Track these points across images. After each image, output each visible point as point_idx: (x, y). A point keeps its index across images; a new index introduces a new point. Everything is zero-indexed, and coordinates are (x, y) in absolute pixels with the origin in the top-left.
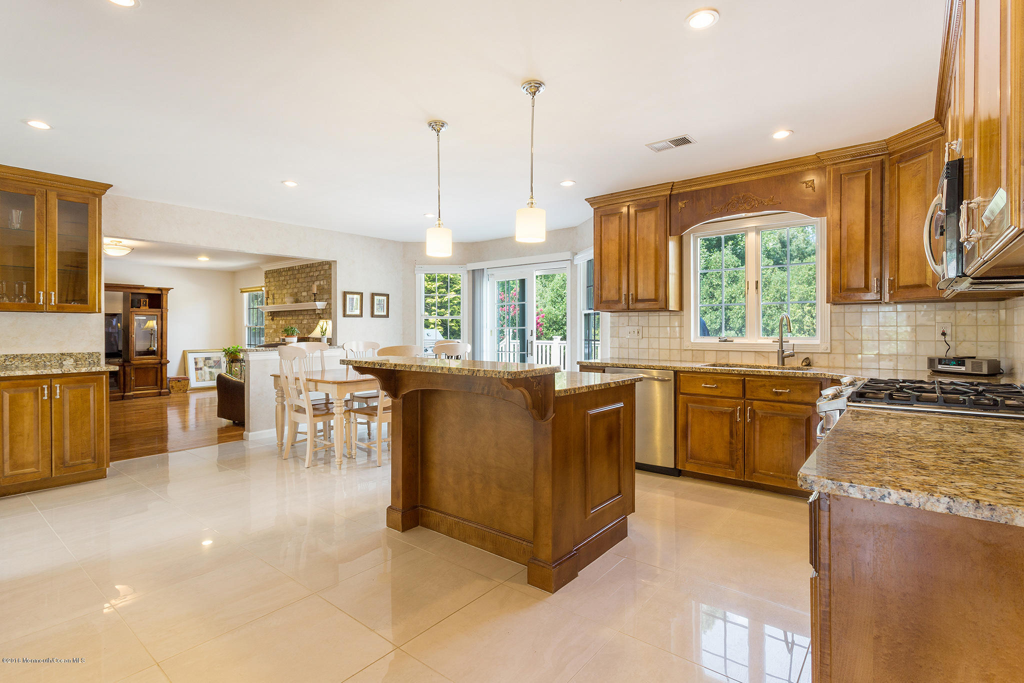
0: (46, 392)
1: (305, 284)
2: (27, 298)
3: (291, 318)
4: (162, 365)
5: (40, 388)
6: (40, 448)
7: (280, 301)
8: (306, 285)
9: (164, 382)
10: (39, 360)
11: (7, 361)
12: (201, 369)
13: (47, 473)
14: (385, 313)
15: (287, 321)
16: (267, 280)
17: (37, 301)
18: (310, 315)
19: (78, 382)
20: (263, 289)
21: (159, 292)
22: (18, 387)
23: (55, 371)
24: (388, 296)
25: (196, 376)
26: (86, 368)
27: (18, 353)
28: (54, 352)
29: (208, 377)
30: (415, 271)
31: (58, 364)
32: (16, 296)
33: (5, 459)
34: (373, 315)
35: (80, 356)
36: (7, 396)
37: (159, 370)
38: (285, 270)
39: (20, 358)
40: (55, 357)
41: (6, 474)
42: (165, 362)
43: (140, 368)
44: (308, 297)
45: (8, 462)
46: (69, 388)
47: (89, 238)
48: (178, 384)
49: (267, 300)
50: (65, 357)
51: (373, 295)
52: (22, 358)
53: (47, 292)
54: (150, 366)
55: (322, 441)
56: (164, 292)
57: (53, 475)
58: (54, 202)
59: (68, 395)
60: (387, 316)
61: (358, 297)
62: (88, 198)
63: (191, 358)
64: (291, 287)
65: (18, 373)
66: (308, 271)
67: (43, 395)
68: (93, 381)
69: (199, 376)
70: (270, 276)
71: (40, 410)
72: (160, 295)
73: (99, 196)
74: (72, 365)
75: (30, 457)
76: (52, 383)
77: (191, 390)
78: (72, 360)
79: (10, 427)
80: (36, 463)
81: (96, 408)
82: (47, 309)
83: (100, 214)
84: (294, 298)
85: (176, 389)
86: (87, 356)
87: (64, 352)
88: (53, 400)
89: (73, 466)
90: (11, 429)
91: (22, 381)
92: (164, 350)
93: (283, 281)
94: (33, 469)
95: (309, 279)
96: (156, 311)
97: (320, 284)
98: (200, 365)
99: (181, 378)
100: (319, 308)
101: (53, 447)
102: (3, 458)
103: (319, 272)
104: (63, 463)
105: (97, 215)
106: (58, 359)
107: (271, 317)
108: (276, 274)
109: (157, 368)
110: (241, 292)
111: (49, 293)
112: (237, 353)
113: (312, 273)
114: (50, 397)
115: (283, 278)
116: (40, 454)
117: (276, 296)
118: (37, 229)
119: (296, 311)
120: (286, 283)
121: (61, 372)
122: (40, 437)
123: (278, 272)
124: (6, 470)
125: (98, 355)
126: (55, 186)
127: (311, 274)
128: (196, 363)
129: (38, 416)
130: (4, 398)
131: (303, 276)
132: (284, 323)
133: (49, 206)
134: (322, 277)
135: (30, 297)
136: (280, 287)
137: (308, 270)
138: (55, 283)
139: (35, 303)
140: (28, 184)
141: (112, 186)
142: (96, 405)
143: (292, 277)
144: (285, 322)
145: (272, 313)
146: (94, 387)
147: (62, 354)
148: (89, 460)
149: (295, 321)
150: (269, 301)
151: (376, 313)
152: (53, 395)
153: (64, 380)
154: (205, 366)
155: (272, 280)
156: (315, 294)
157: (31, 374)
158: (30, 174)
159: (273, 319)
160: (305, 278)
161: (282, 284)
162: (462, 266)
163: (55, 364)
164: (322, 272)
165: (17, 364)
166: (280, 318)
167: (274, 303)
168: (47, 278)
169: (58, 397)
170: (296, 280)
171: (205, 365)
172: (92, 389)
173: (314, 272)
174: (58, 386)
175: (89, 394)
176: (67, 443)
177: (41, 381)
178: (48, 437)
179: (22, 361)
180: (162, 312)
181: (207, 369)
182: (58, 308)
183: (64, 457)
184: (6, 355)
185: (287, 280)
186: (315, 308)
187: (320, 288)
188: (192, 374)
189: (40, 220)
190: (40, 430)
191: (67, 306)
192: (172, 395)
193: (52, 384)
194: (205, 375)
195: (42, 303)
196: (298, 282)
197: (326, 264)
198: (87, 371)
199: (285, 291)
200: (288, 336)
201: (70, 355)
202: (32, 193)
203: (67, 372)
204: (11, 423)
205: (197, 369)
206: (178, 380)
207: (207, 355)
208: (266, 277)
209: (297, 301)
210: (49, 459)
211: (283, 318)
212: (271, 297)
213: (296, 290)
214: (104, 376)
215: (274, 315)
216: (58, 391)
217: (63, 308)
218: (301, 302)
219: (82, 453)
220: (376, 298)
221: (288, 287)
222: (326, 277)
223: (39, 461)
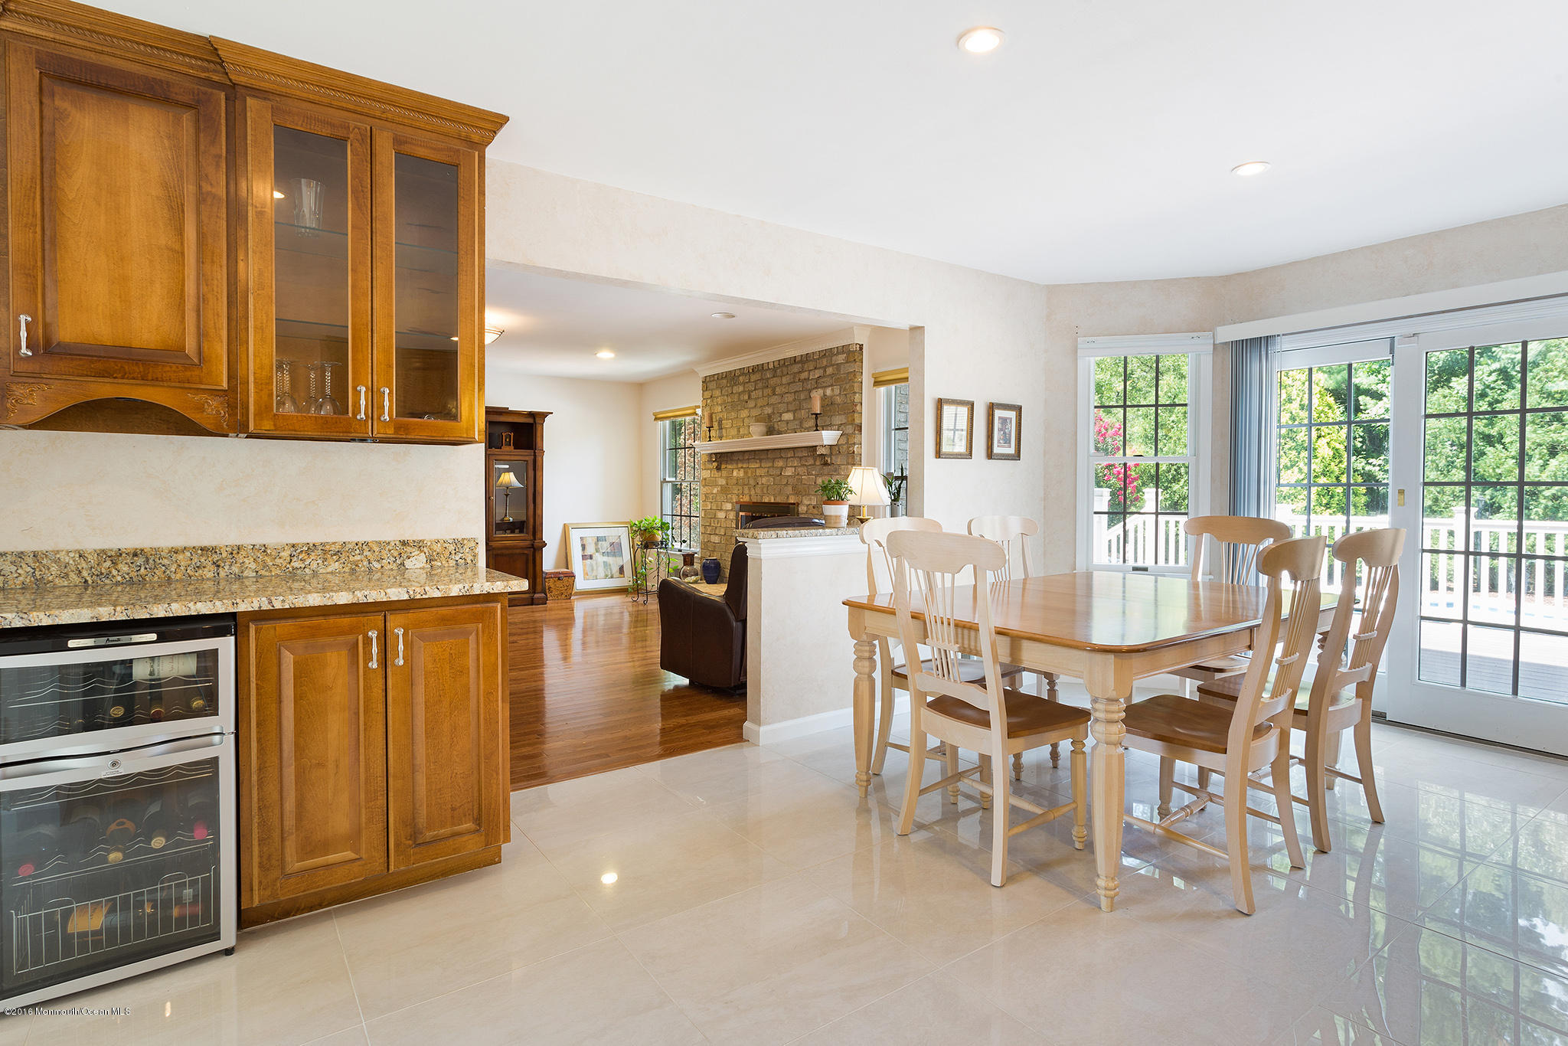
0: (375, 650)
1: (789, 398)
2: (334, 406)
3: (758, 465)
4: (535, 550)
5: (360, 637)
6: (363, 796)
7: (734, 432)
8: (791, 399)
9: (539, 580)
10: (358, 558)
11: (295, 559)
12: (591, 557)
13: (378, 865)
14: (1012, 450)
15: (750, 472)
16: (708, 394)
17: (353, 413)
18: (801, 458)
19: (444, 620)
20: (699, 411)
21: (530, 420)
22: (313, 636)
23: (396, 594)
24: (1018, 409)
25: (584, 570)
26: (461, 586)
27: (318, 540)
28: (388, 539)
29: (601, 572)
30: (1079, 351)
31: (394, 566)
32: (311, 400)
33: (286, 828)
34: (990, 455)
35: (438, 548)
36: (288, 659)
37: (531, 558)
38: (746, 371)
39: (320, 552)
40: (390, 551)
41: (289, 869)
42: (540, 545)
43: (502, 555)
44: (797, 422)
45: (293, 837)
46: (422, 638)
47: (461, 253)
48: (559, 584)
49: (710, 431)
50: (409, 549)
51: (991, 408)
52: (325, 552)
53: (375, 390)
54: (518, 551)
55: (974, 784)
56: (538, 420)
57: (392, 867)
58: (387, 157)
59: (424, 656)
60: (1017, 456)
61: (963, 411)
62: (458, 150)
63: (575, 537)
64: (759, 405)
65: (314, 600)
66: (796, 370)
67: (368, 657)
68: (478, 617)
69: (588, 569)
70: (712, 385)
71: (362, 696)
72: (532, 424)
73: (481, 146)
74: (423, 568)
75: (340, 822)
76: (388, 624)
77: (577, 594)
78: (423, 557)
79: (297, 745)
80: (353, 839)
81: (482, 687)
82: (375, 432)
83: (482, 193)
84: (766, 426)
85: (555, 592)
86: (451, 548)
87: (407, 536)
88: (389, 670)
89: (436, 840)
90: (299, 749)
91: (321, 621)
92: (538, 523)
93: (739, 394)
94: (349, 855)
95: (798, 387)
96: (525, 455)
97: (825, 395)
98: (590, 550)
99: (562, 573)
100: (825, 443)
101: (391, 794)
102: (282, 825)
103: (822, 371)
104: (414, 834)
105: (477, 195)
106: (396, 554)
107: (715, 464)
108: (725, 381)
109: (527, 555)
110: (656, 419)
111: (379, 390)
112: (655, 531)
113: (807, 373)
114: (384, 662)
115: (741, 389)
116: (363, 811)
117: (726, 424)
118: (353, 227)
119: (768, 450)
120: (746, 397)
121: (406, 597)
122: (362, 770)
123: (731, 377)
124: (288, 859)
125: (473, 544)
126: (390, 116)
127: (804, 375)
128: (584, 547)
129: (358, 714)
130: (284, 667)
131: (785, 380)
132: (741, 474)
133: (378, 168)
134: (828, 381)
135: (340, 397)
136: (735, 406)
137: (796, 368)
138: (390, 366)
139: (350, 415)
140: (331, 111)
141: (507, 119)
142: (481, 682)
143: (760, 385)
144: (746, 473)
145: (719, 456)
146: (477, 634)
147: (404, 543)
148: (468, 825)
149: (766, 470)
150: (713, 433)
151: (997, 450)
152: (389, 655)
153: (411, 616)
154: (597, 552)
155: (717, 393)
156: (816, 414)
157: (341, 603)
158: (338, 83)
159: (718, 468)
160: (789, 384)
161: (739, 400)
162: (1199, 334)
163: (390, 567)
164: (830, 371)
165: (315, 565)
166: (735, 466)
167: (721, 438)
168: (375, 352)
169: (401, 662)
170: (769, 391)
171: (597, 550)
172: (472, 638)
173: (810, 371)
174: (401, 632)
175: (466, 653)
176: (421, 780)
177: (363, 619)
178: (379, 770)
179: (326, 560)
180: (535, 456)
181: (599, 558)
182: (398, 428)
183: (414, 818)
184: (293, 546)
185: (750, 392)
186: (814, 444)
187: (828, 404)
188: (578, 566)
189: (358, 206)
190: (362, 750)
191: (416, 424)
192: (550, 604)
193: (388, 628)
194: (597, 568)
195: (363, 416)
196: (774, 394)
197: (838, 353)
198: (463, 592)
199: (744, 414)
200: (829, 501)
201: (419, 545)
202: (341, 133)
203: (418, 597)
204: (299, 732)
205: (584, 557)
206: (558, 577)
207: (601, 533)
208: (705, 389)
209: (770, 431)
210: (381, 826)
211: (740, 465)
212: (716, 425)
213: (769, 410)
214: (499, 606)
215: (721, 459)
216: (401, 647)
217: (406, 428)
218: (779, 433)
219: (453, 809)
220: (998, 413)
221: (751, 404)
222: (837, 380)
223: (359, 832)
